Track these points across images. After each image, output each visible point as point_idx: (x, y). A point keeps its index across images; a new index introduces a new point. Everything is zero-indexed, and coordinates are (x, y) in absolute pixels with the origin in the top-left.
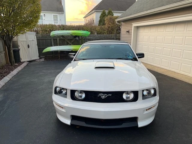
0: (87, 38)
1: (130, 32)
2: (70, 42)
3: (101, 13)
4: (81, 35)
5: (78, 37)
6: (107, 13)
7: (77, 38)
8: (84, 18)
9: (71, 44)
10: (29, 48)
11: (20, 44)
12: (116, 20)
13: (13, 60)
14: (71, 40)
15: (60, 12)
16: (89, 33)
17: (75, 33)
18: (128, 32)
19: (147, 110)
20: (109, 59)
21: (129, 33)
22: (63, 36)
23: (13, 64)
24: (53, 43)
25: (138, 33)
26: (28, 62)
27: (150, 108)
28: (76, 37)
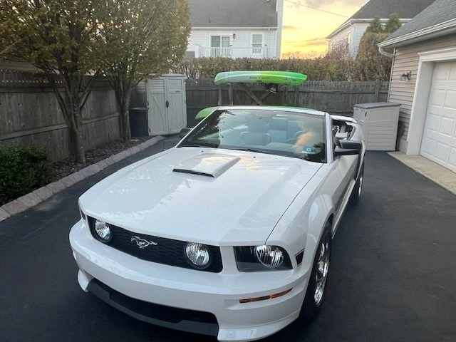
0: (301, 89)
1: (412, 77)
2: (258, 97)
3: (368, 25)
4: (282, 82)
5: (276, 85)
6: (384, 24)
7: (272, 89)
8: (327, 38)
9: (259, 103)
10: (167, 106)
11: (149, 99)
12: (380, 45)
13: (129, 131)
14: (262, 93)
15: (269, 28)
16: (304, 77)
17: (268, 78)
18: (408, 76)
19: (242, 301)
20: (249, 150)
21: (409, 79)
22: (242, 84)
23: (127, 138)
24: (220, 100)
25: (433, 81)
26: (163, 138)
27: (267, 298)
28: (270, 85)
